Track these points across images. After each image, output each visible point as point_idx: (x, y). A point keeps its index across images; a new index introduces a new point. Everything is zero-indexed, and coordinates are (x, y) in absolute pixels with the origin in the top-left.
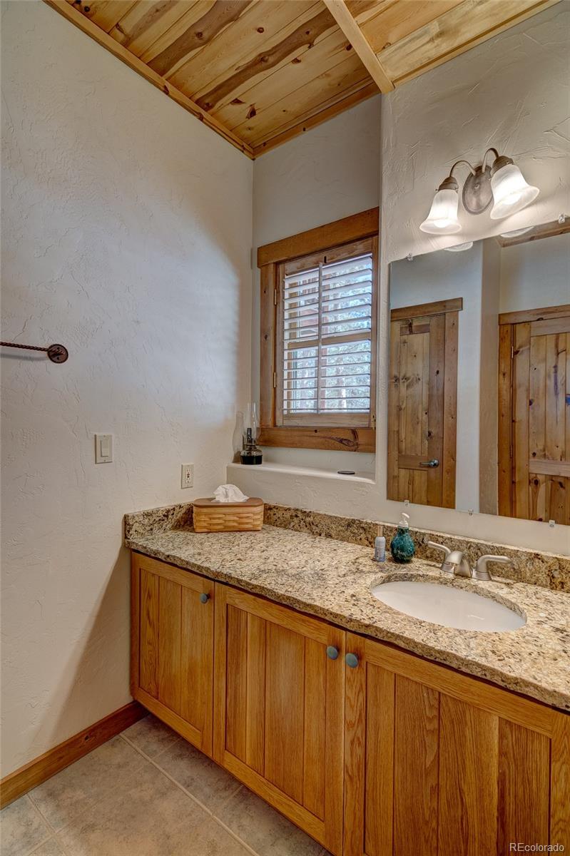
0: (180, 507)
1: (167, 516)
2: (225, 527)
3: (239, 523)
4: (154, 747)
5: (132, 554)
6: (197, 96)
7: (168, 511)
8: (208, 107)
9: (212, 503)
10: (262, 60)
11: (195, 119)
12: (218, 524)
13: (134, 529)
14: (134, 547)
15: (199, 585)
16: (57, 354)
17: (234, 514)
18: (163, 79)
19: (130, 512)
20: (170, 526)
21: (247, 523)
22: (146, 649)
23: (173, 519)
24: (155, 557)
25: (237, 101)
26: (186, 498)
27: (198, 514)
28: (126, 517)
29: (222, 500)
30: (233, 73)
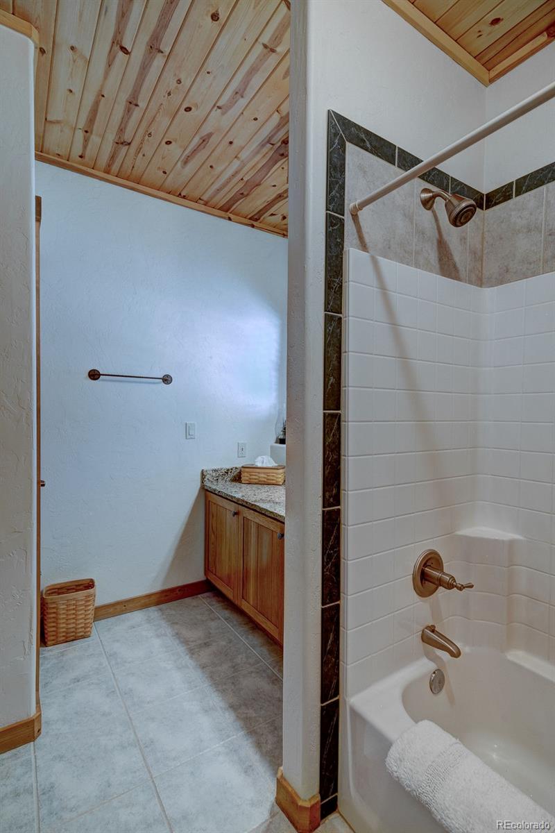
0: (236, 468)
1: (227, 473)
2: (260, 481)
3: (268, 479)
4: (214, 603)
5: (205, 492)
6: (249, 216)
7: (228, 470)
8: (256, 220)
9: (254, 466)
10: (280, 196)
11: (250, 228)
12: (255, 479)
13: (207, 477)
14: (206, 488)
15: (232, 507)
16: (167, 380)
17: (264, 473)
18: (228, 213)
19: (205, 468)
20: (229, 479)
21: (273, 480)
22: (211, 546)
23: (231, 475)
24: (220, 495)
25: (272, 215)
26: (239, 464)
27: (244, 472)
28: (203, 470)
29: (259, 465)
30: (266, 204)
